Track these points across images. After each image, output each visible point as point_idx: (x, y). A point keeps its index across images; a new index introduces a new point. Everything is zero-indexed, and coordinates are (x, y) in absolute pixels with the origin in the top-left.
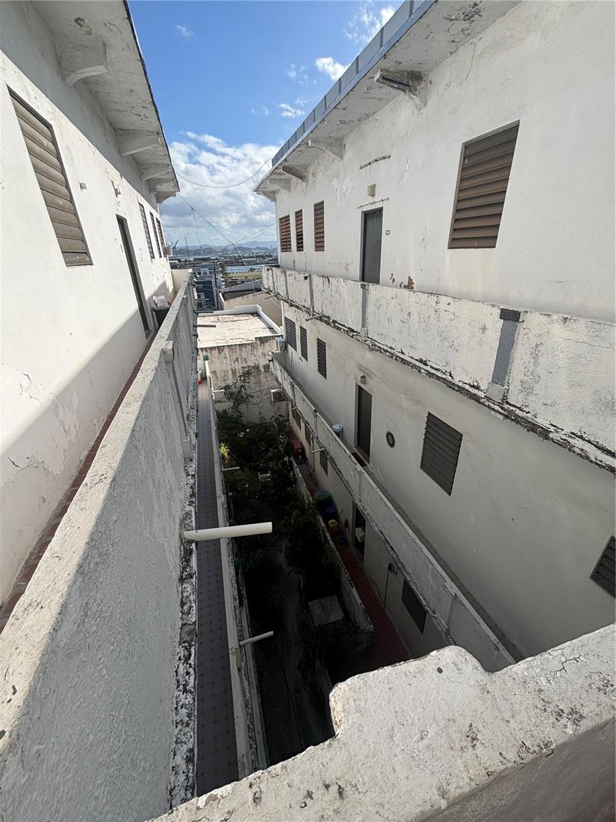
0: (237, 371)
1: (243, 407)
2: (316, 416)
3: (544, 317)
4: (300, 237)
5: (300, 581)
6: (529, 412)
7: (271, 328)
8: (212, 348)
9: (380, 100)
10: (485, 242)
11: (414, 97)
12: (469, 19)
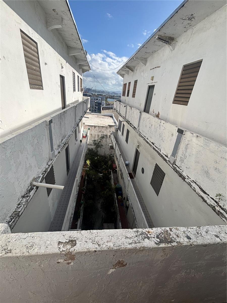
0: (99, 136)
1: (99, 149)
2: (120, 157)
3: (191, 134)
4: (128, 91)
5: (103, 216)
6: (181, 169)
7: (115, 123)
8: (92, 126)
9: (159, 46)
10: (185, 103)
11: (170, 46)
12: (190, 20)
